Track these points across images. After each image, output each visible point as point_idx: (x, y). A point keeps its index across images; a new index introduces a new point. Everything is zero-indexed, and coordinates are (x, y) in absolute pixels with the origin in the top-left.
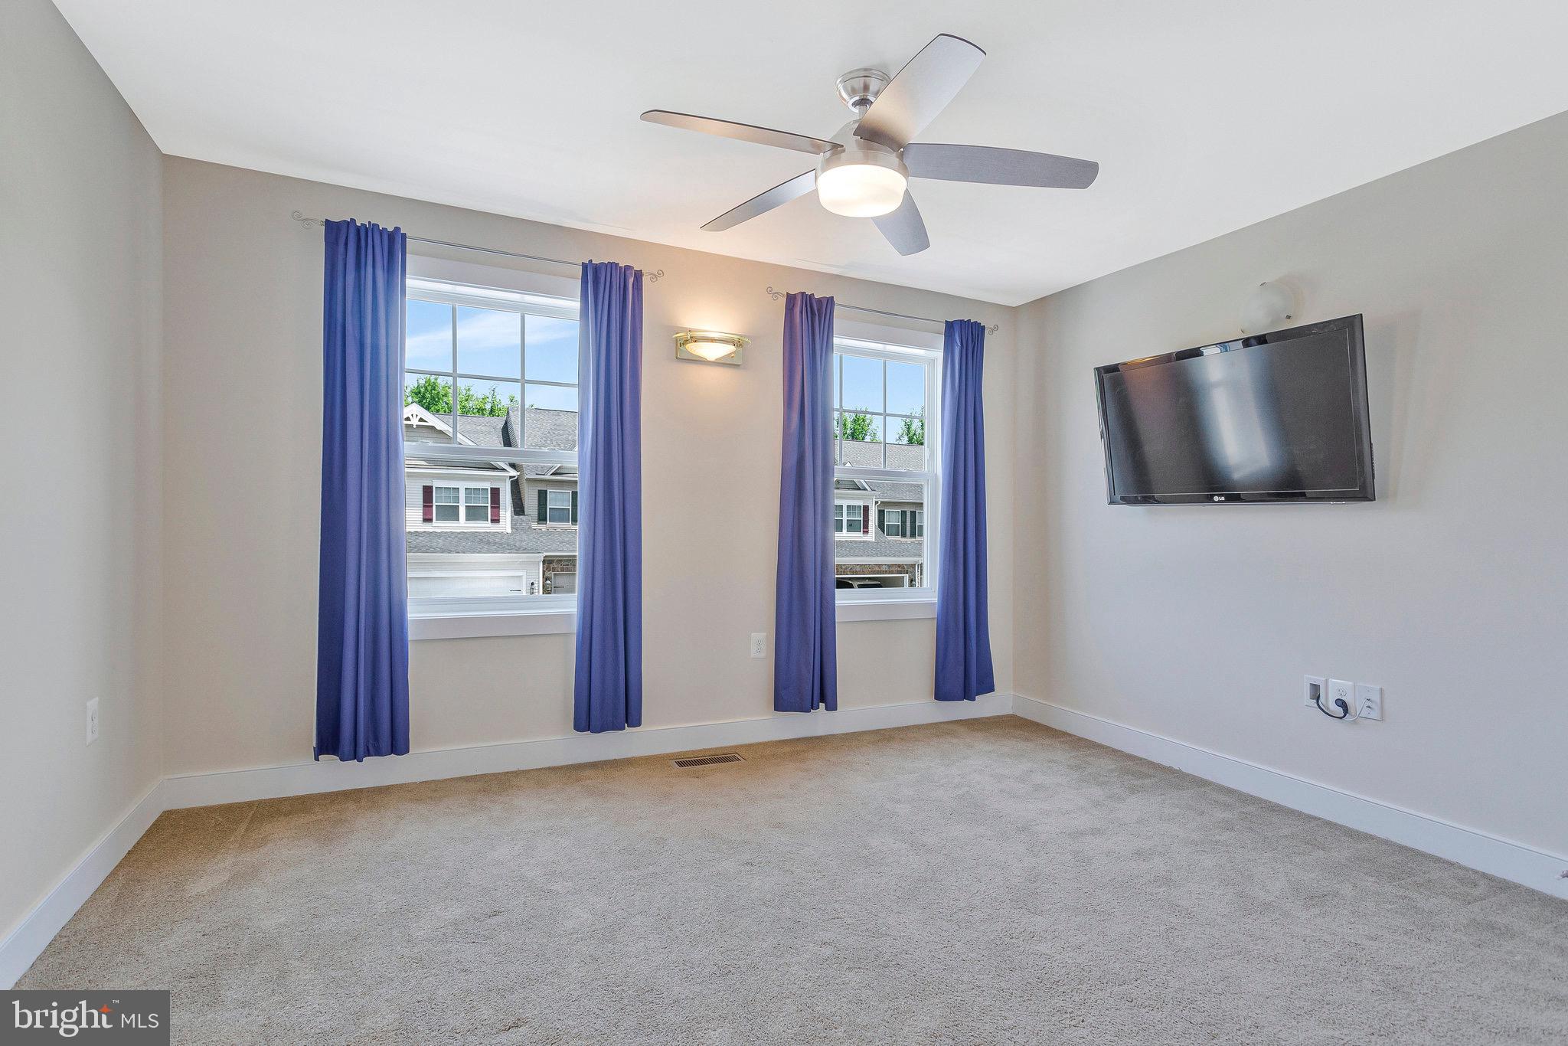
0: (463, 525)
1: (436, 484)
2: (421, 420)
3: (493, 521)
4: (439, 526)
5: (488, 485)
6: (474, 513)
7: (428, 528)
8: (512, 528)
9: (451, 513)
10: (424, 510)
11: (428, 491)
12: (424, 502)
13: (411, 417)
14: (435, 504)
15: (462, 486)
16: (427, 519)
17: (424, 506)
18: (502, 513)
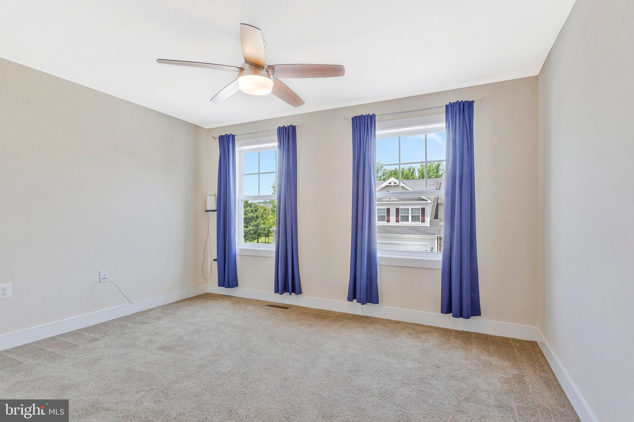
0: (410, 223)
1: (400, 207)
2: (395, 183)
3: (422, 221)
4: (402, 224)
5: (420, 207)
6: (414, 219)
7: (397, 224)
8: (430, 225)
9: (406, 219)
10: (396, 217)
11: (397, 210)
12: (396, 214)
13: (391, 182)
14: (400, 215)
15: (410, 207)
16: (397, 221)
17: (396, 216)
18: (426, 218)
